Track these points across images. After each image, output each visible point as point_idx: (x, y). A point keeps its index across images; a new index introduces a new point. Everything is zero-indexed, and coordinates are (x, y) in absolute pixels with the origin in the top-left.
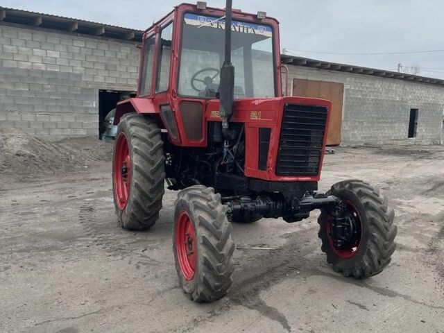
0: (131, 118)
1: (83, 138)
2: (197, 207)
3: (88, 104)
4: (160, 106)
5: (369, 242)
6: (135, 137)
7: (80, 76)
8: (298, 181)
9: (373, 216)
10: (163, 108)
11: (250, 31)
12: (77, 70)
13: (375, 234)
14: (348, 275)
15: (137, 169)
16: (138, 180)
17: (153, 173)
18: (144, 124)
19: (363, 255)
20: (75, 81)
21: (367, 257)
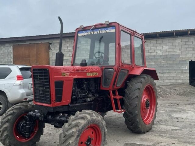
1: (181, 84)
3: (184, 68)
7: (179, 55)
11: (104, 32)
12: (177, 53)
20: (176, 58)
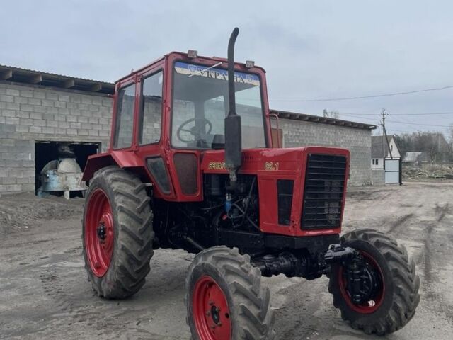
0: (111, 172)
1: (18, 195)
2: (230, 272)
3: (23, 156)
4: (146, 159)
5: (395, 295)
6: (119, 193)
7: (13, 127)
8: (322, 235)
9: (395, 267)
10: (150, 161)
11: (239, 80)
12: (10, 121)
13: (400, 286)
14: (370, 332)
15: (124, 229)
16: (124, 242)
17: (142, 232)
18: (128, 179)
19: (388, 309)
20: (8, 133)
21: (393, 311)
